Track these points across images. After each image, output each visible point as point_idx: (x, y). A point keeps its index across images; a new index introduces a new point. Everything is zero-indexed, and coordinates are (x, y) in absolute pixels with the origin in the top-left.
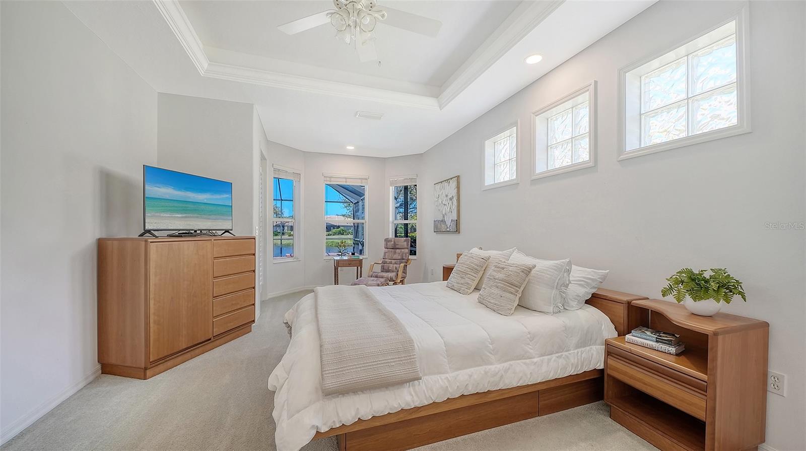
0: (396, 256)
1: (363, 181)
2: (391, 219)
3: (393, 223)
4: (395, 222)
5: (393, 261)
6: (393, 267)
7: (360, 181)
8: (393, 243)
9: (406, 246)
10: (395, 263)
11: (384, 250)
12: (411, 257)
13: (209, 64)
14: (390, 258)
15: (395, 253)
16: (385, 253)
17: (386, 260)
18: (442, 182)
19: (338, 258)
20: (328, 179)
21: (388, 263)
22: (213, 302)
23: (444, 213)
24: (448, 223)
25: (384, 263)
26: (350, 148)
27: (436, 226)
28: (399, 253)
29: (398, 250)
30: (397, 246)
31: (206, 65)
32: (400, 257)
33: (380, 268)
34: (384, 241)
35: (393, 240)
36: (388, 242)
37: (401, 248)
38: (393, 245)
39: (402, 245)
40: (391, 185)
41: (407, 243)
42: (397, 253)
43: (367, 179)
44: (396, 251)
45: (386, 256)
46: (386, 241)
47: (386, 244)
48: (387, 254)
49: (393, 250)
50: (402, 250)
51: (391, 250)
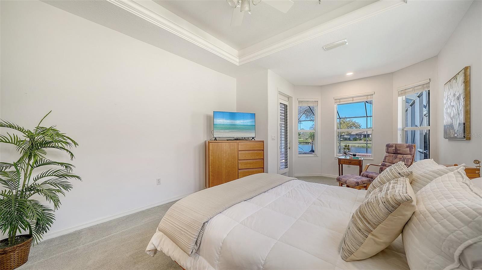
1: (369, 97)
2: (400, 125)
3: (403, 130)
4: (405, 129)
8: (394, 148)
11: (385, 154)
13: (239, 59)
14: (390, 162)
15: (396, 157)
16: (386, 157)
17: (386, 163)
18: (450, 81)
19: (343, 157)
20: (338, 101)
22: (238, 172)
23: (452, 116)
24: (456, 127)
25: (383, 165)
26: (350, 74)
27: (445, 132)
30: (398, 152)
31: (238, 60)
33: (379, 169)
34: (386, 146)
35: (394, 146)
36: (389, 147)
37: (403, 153)
38: (394, 150)
39: (405, 151)
40: (400, 95)
41: (410, 149)
42: (398, 158)
43: (373, 95)
44: (398, 156)
45: (387, 160)
46: (388, 146)
47: (387, 149)
48: (387, 158)
49: (394, 155)
50: (404, 155)
51: (392, 154)
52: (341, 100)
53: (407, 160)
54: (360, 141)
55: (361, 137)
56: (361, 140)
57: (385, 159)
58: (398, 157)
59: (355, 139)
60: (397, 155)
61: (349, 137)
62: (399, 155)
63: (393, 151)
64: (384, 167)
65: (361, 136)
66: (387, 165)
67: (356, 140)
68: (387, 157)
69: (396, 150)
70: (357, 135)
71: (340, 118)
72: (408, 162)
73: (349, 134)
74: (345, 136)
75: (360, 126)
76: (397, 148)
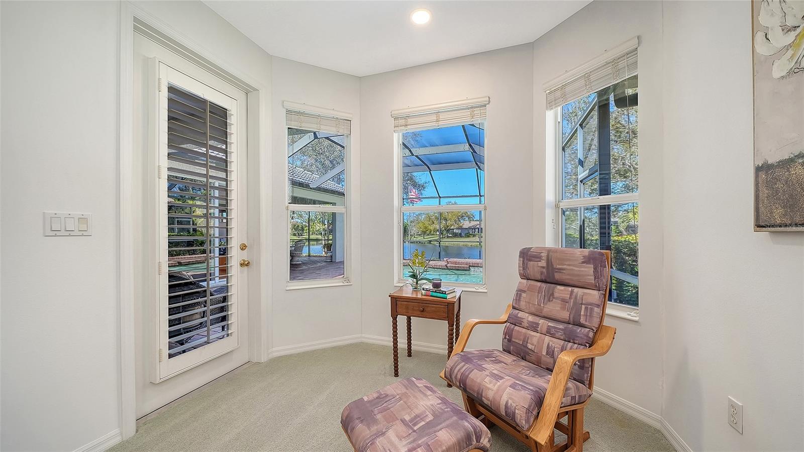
0: (554, 308)
1: (477, 111)
2: (550, 195)
3: (557, 206)
4: (562, 206)
5: (541, 321)
6: (540, 342)
7: (468, 112)
8: (543, 263)
9: (591, 279)
10: (549, 332)
11: (517, 281)
12: (614, 309)
14: (533, 310)
15: (550, 297)
16: (520, 292)
17: (521, 314)
21: (525, 324)
25: (514, 321)
28: (564, 301)
29: (562, 288)
30: (557, 276)
32: (565, 315)
34: (520, 256)
35: (544, 255)
36: (530, 260)
37: (572, 283)
38: (544, 270)
39: (578, 275)
40: (550, 104)
41: (595, 269)
42: (557, 298)
43: (485, 106)
44: (556, 290)
45: (523, 304)
46: (526, 256)
47: (524, 266)
48: (524, 295)
49: (544, 285)
50: (576, 290)
51: (539, 284)
52: (410, 121)
53: (586, 308)
54: (475, 238)
55: (475, 232)
56: (474, 236)
57: (519, 300)
58: (556, 295)
59: (468, 235)
60: (554, 288)
61: (459, 231)
62: (559, 287)
63: (542, 273)
64: (517, 328)
65: (475, 230)
66: (525, 321)
67: (468, 237)
68: (524, 292)
69: (550, 269)
70: (470, 228)
71: (440, 197)
72: (591, 316)
73: (460, 228)
74: (455, 230)
75: (473, 216)
76: (552, 265)
